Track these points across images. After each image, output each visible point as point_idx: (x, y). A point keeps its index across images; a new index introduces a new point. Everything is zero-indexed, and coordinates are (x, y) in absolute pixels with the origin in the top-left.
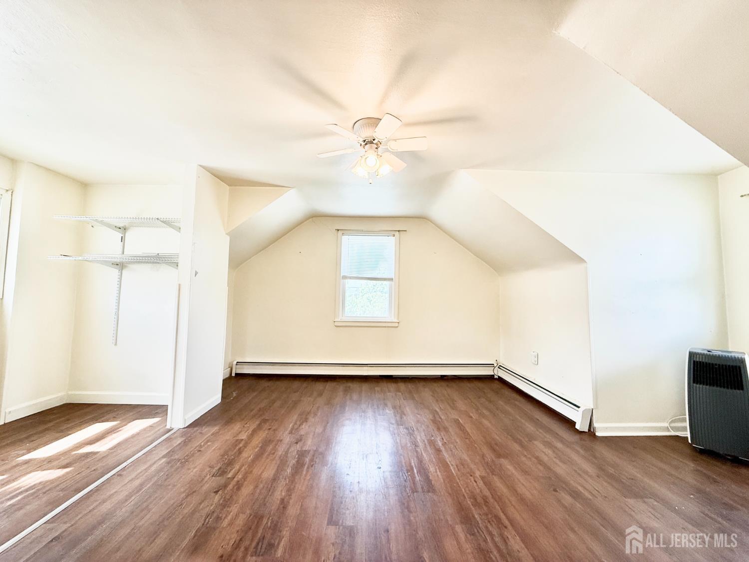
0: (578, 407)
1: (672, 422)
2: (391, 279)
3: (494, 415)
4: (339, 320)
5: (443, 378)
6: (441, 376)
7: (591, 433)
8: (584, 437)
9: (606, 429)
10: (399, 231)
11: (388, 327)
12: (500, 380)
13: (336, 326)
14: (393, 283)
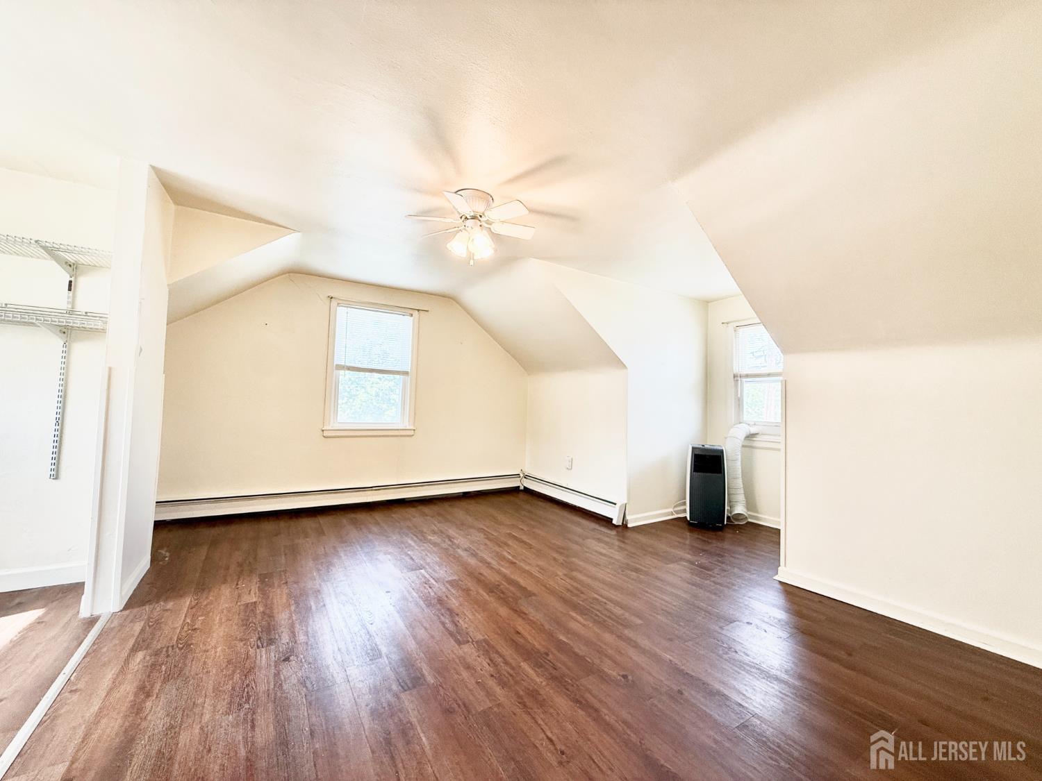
0: (615, 504)
1: (675, 507)
2: (406, 373)
3: (540, 523)
4: (330, 428)
5: (466, 496)
6: (464, 493)
7: (624, 526)
8: (620, 529)
9: (636, 520)
10: (418, 310)
11: (401, 436)
12: (527, 490)
13: (324, 437)
14: (408, 378)
